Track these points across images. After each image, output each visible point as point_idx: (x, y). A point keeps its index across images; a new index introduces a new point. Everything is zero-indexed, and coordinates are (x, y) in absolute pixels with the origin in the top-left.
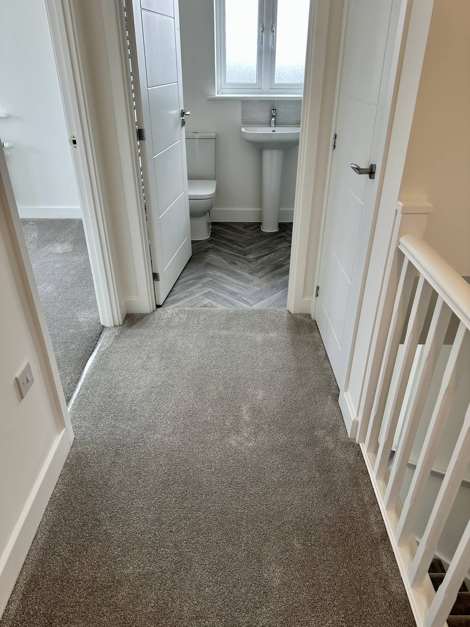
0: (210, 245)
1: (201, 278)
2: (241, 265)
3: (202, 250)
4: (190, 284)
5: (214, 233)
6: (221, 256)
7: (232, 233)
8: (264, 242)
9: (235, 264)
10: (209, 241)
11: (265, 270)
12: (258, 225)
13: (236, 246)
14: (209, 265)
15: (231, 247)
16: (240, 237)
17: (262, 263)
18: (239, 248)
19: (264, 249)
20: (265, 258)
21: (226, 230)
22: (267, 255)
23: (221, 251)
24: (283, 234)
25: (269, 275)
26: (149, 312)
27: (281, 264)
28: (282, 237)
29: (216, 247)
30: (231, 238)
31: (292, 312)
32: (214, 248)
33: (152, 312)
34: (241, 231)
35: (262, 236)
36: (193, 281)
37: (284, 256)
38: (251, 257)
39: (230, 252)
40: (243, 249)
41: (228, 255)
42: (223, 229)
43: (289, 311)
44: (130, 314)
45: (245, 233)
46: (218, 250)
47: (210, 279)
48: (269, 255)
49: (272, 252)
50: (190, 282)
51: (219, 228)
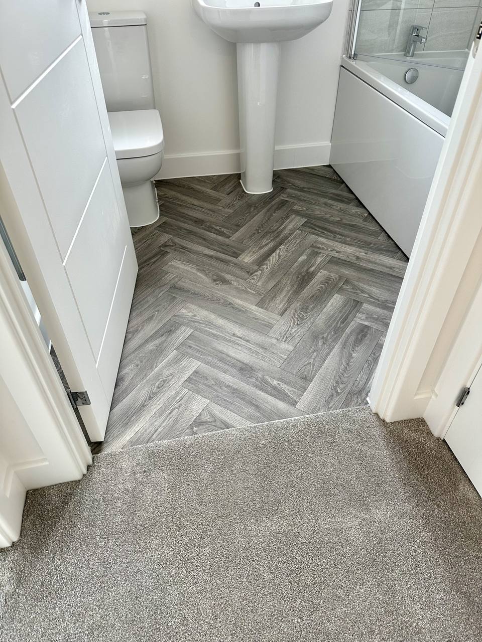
0: (165, 238)
1: (170, 332)
2: (235, 284)
3: (154, 252)
4: (151, 352)
5: (165, 206)
6: (194, 263)
7: (196, 202)
8: (259, 218)
9: (225, 281)
10: (162, 227)
11: (284, 293)
12: (235, 181)
13: (213, 235)
14: (177, 291)
15: (204, 239)
16: (214, 212)
17: (273, 274)
18: (220, 238)
19: (264, 236)
20: (274, 258)
21: (184, 198)
22: (273, 250)
23: (190, 251)
24: (283, 197)
25: (296, 305)
26: (78, 476)
27: (307, 272)
28: (283, 203)
29: (177, 240)
30: (198, 215)
31: (388, 420)
32: (175, 244)
33: (85, 472)
34: (210, 196)
35: (249, 206)
36: (157, 342)
37: (304, 251)
38: (247, 259)
39: (207, 252)
40: (227, 241)
41: (205, 259)
42: (179, 195)
43: (377, 415)
44: (35, 490)
45: (219, 200)
46: (183, 248)
47: (189, 331)
48: (278, 251)
49: (280, 244)
50: (151, 346)
51: (172, 193)
